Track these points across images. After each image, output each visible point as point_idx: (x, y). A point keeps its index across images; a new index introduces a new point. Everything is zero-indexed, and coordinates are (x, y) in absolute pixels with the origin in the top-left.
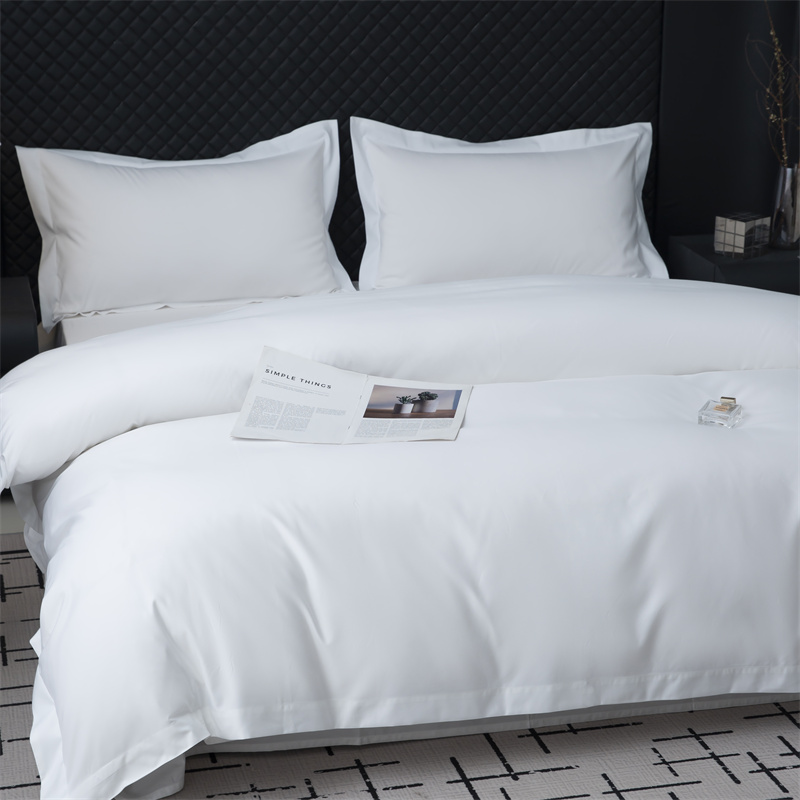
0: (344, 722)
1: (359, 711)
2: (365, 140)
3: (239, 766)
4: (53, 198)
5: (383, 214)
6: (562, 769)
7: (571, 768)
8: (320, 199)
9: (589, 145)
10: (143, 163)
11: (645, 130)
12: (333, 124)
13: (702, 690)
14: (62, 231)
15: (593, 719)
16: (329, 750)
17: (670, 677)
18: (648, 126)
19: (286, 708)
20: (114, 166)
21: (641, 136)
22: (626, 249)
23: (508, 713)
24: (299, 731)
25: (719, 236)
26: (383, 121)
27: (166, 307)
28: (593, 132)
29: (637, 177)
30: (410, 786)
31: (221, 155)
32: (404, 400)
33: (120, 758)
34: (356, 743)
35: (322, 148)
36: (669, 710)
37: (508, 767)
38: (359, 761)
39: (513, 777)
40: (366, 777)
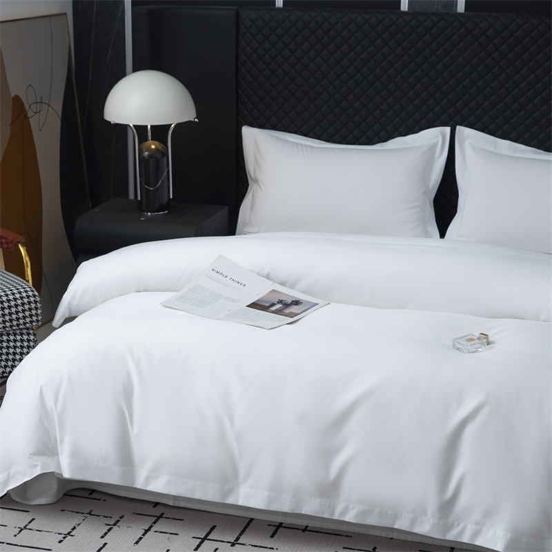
0: (139, 484)
1: (148, 479)
3: (100, 500)
4: (256, 160)
5: (467, 195)
6: (267, 548)
7: (273, 549)
10: (320, 144)
12: (448, 130)
13: (372, 520)
15: (324, 527)
17: (351, 506)
20: (297, 144)
23: (240, 503)
26: (482, 131)
30: (170, 534)
31: (373, 144)
32: (280, 302)
33: (7, 473)
34: (171, 504)
35: (435, 145)
36: (377, 533)
37: (238, 539)
38: (163, 514)
39: (233, 545)
40: (155, 523)
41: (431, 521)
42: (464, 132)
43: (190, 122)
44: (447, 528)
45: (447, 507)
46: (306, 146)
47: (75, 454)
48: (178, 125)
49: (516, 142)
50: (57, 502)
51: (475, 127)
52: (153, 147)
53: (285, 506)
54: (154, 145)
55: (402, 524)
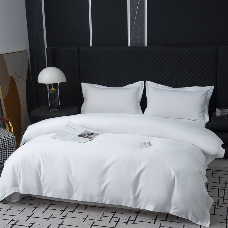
0: (44, 195)
2: (149, 86)
7: (84, 213)
9: (198, 90)
11: (212, 87)
12: (143, 82)
13: (114, 203)
14: (86, 99)
16: (50, 200)
18: (213, 87)
19: (31, 189)
20: (98, 87)
21: (210, 89)
22: (199, 113)
24: (33, 194)
25: (216, 113)
26: (154, 82)
28: (200, 87)
29: (207, 98)
30: (54, 209)
31: (121, 87)
33: (4, 193)
34: (55, 200)
35: (139, 87)
36: (117, 207)
37: (74, 210)
38: (52, 203)
39: (72, 212)
40: (49, 206)
41: (132, 203)
42: (148, 82)
43: (64, 82)
44: (136, 205)
45: (136, 198)
46: (101, 88)
47: (24, 186)
48: (60, 83)
49: (164, 85)
50: (20, 201)
51: (152, 81)
52: (53, 90)
53: (88, 200)
54: (53, 89)
55: (123, 204)
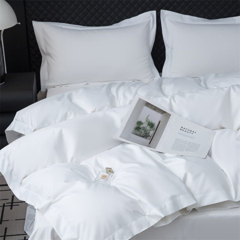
2: (166, 19)
4: (46, 42)
5: (172, 49)
8: (148, 42)
12: (154, 12)
14: (49, 54)
26: (174, 11)
27: (87, 84)
42: (165, 13)
49: (192, 15)
